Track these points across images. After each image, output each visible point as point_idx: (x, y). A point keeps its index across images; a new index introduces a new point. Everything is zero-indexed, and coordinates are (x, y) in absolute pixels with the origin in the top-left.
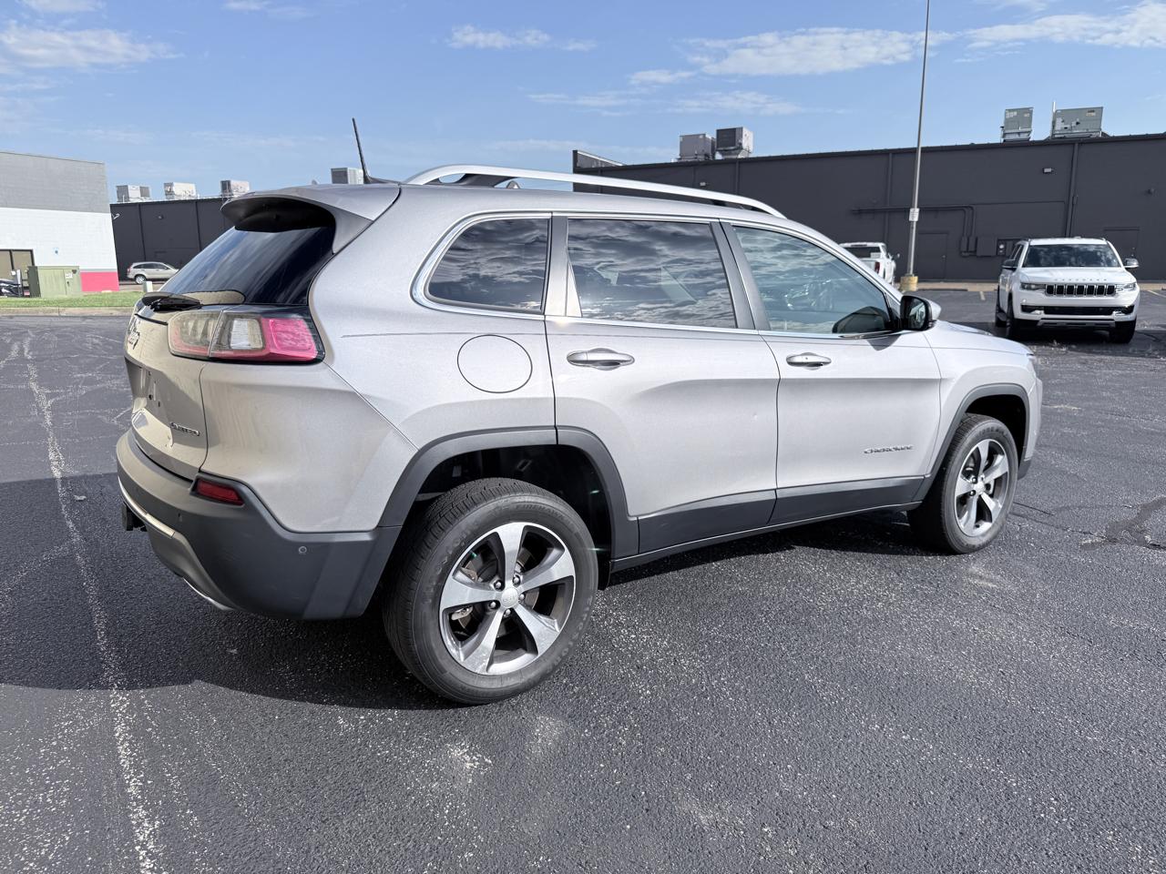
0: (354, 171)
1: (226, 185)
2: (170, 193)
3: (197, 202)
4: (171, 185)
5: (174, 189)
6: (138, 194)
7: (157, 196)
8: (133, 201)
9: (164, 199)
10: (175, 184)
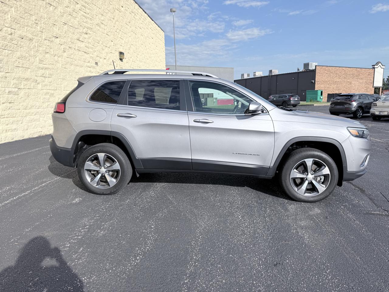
0: (312, 64)
1: (271, 71)
2: (255, 75)
3: (261, 77)
4: (255, 73)
5: (256, 74)
6: (247, 76)
7: (252, 76)
8: (245, 78)
9: (253, 77)
10: (256, 72)
